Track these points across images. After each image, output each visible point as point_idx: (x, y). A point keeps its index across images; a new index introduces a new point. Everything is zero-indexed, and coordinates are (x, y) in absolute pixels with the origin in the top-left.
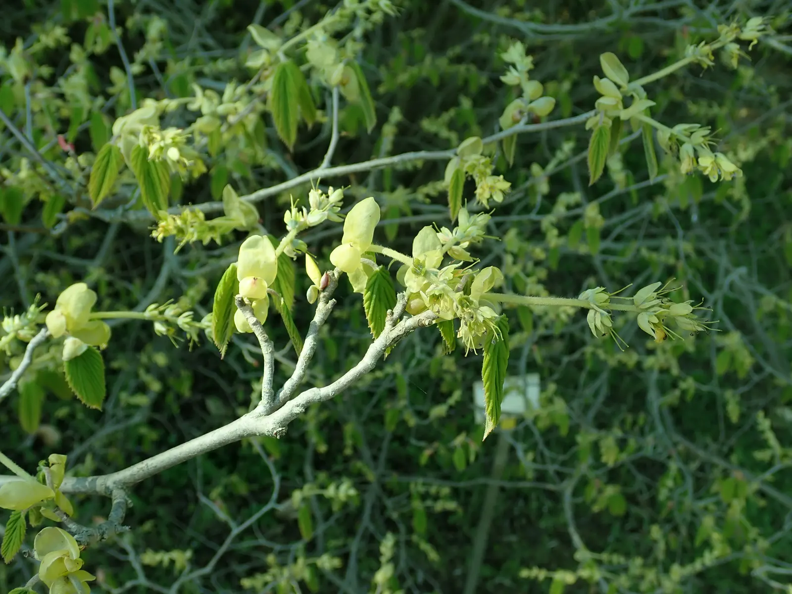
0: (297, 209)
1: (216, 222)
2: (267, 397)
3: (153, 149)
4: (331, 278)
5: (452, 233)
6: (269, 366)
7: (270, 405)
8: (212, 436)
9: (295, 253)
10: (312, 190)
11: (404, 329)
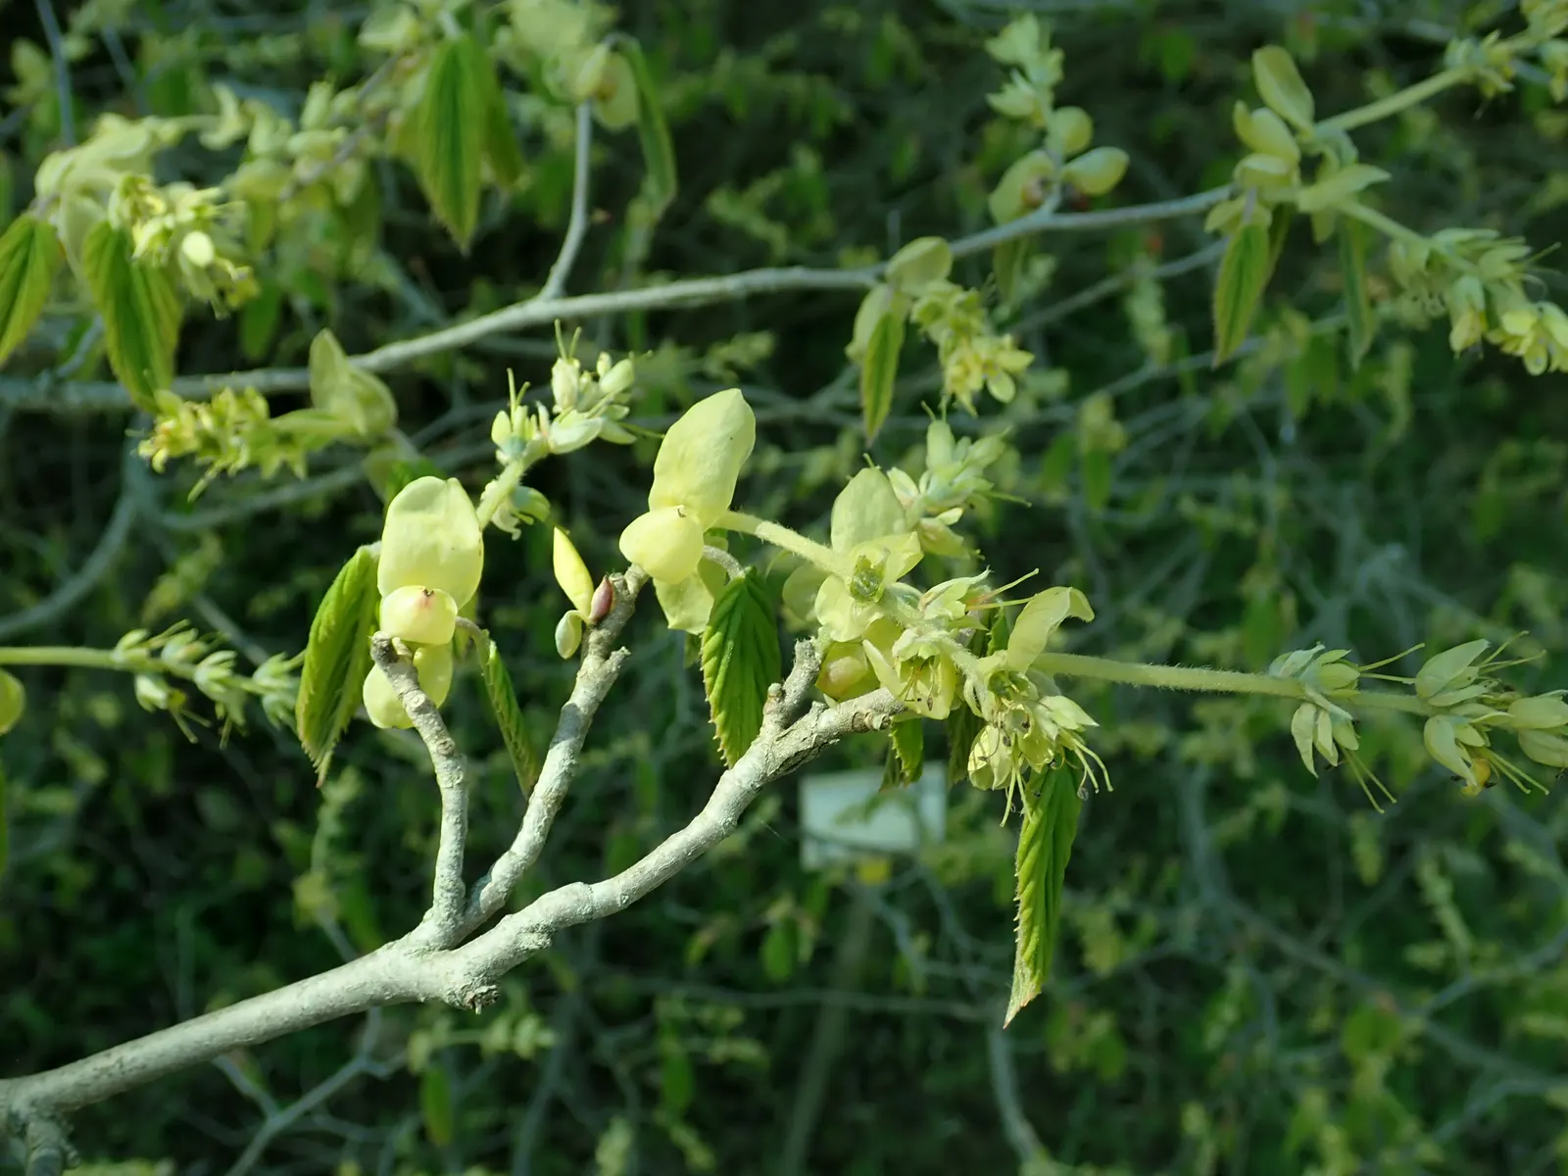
0: (525, 408)
1: (292, 421)
2: (449, 902)
3: (144, 237)
4: (617, 593)
5: (917, 483)
6: (454, 820)
7: (455, 921)
8: (299, 995)
9: (516, 521)
10: (559, 361)
11: (815, 736)
